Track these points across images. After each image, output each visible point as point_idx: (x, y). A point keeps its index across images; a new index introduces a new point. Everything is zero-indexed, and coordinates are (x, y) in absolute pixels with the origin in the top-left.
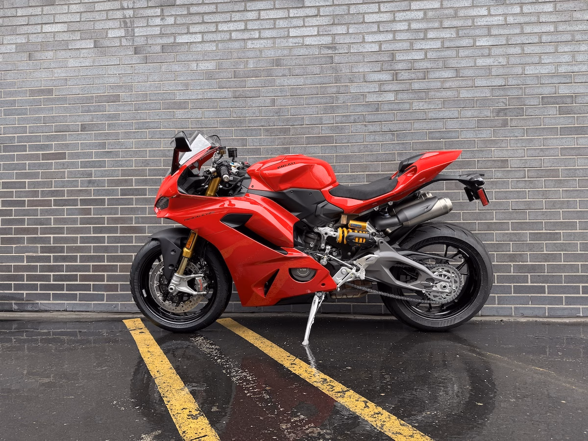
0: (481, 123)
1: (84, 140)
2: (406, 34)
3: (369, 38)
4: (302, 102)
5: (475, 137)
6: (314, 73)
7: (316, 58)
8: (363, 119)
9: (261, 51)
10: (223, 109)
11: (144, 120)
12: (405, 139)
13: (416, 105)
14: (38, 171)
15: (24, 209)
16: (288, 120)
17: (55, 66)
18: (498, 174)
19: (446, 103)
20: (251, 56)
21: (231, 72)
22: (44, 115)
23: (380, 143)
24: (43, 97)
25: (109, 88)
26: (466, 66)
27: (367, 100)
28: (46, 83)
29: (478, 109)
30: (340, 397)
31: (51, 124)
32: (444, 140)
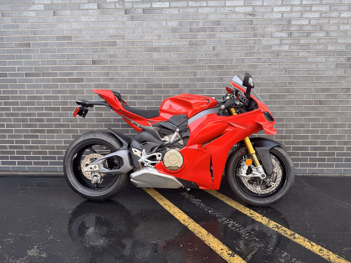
0: (338, 66)
1: (94, 71)
2: (299, 7)
3: (276, 9)
4: (232, 49)
5: (333, 74)
6: (240, 31)
7: (242, 21)
8: (269, 61)
9: (207, 15)
10: (183, 53)
11: (133, 58)
12: (293, 74)
13: (301, 54)
14: (66, 89)
15: (60, 113)
16: (223, 60)
17: (72, 21)
18: (344, 96)
19: (319, 53)
20: (201, 18)
21: (188, 28)
22: (67, 54)
23: (278, 76)
24: (66, 41)
25: (109, 37)
26: (333, 30)
27: (272, 49)
28: (67, 32)
29: (337, 57)
30: (294, 238)
31: (72, 59)
32: (315, 75)
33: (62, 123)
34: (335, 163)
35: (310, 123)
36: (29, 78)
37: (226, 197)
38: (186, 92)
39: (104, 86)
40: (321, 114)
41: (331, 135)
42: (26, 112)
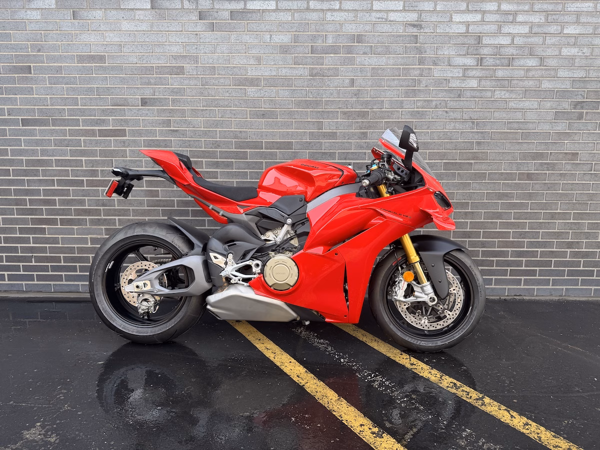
0: (559, 115)
1: (145, 116)
2: (495, 16)
3: (457, 18)
4: (383, 83)
5: (551, 129)
6: (397, 53)
7: (400, 36)
8: (444, 105)
9: (341, 25)
10: (299, 88)
11: (212, 96)
12: (484, 128)
13: (499, 94)
14: (95, 148)
15: (83, 190)
16: (367, 103)
17: (105, 29)
18: (567, 166)
19: (528, 93)
20: (330, 30)
21: (308, 46)
22: (97, 86)
23: (460, 131)
24: (95, 65)
25: (171, 58)
26: (550, 55)
27: (450, 85)
28: (96, 48)
29: (557, 101)
30: (482, 405)
31: (106, 97)
32: (521, 131)
33: (87, 207)
34: (551, 278)
35: (511, 211)
36: (29, 128)
37: (370, 336)
38: (304, 156)
39: (161, 144)
40: (530, 196)
41: (546, 231)
42: (24, 188)
